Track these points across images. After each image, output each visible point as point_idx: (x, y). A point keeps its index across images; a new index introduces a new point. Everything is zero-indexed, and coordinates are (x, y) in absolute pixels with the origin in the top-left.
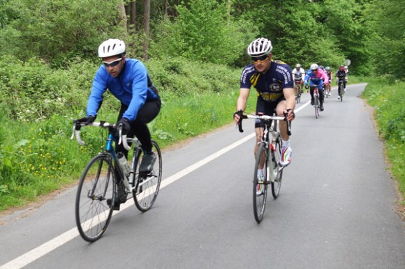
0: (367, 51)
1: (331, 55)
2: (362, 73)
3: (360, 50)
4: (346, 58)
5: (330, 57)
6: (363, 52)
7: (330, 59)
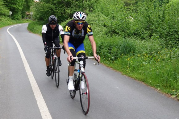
0: (18, 7)
1: (3, 9)
2: (16, 19)
3: (15, 6)
4: (10, 11)
5: (2, 10)
6: (16, 7)
7: (2, 11)
